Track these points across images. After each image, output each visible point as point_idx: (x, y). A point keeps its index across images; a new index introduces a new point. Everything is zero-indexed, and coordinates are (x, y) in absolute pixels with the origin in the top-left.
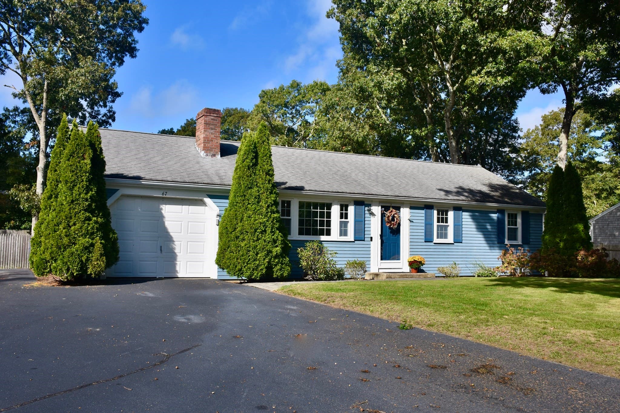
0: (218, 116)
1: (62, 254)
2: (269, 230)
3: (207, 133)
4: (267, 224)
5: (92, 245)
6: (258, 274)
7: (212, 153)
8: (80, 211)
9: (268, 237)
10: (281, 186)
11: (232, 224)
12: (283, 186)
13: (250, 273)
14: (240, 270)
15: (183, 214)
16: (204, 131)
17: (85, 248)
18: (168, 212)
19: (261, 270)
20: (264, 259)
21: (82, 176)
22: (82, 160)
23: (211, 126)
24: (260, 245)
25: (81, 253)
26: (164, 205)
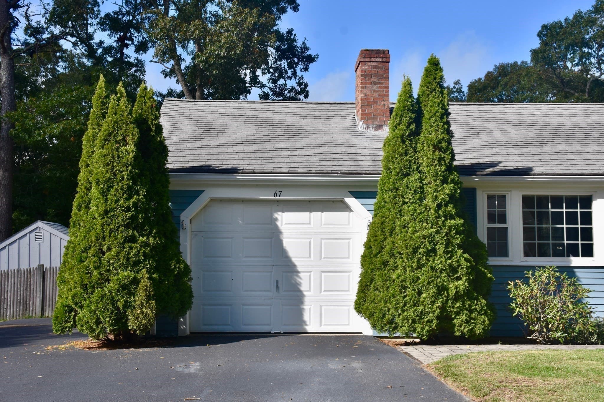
0: (384, 60)
1: (89, 297)
2: (440, 249)
3: (367, 91)
4: (438, 238)
5: (136, 281)
6: (422, 329)
7: (376, 123)
8: (119, 227)
9: (440, 261)
10: (484, 169)
11: (376, 240)
12: (490, 170)
13: (409, 327)
14: (391, 322)
15: (312, 226)
16: (361, 88)
17: (122, 287)
18: (286, 224)
19: (428, 321)
20: (433, 302)
21: (121, 172)
22: (123, 145)
23: (373, 79)
24: (424, 276)
25: (116, 294)
26: (280, 213)
